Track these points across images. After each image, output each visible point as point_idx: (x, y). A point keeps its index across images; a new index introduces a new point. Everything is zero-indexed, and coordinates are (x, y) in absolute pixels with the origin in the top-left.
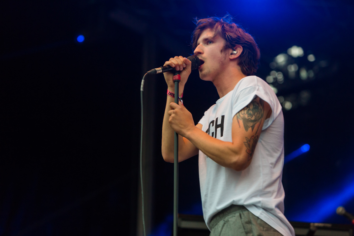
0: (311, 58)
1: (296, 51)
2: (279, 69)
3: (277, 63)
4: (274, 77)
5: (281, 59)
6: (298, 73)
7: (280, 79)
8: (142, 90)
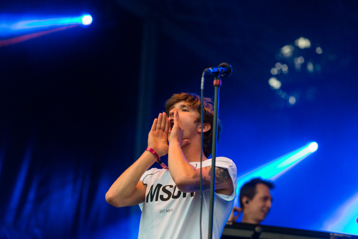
0: (319, 50)
1: (303, 43)
2: (284, 61)
3: (283, 55)
4: (279, 69)
5: (287, 50)
6: (304, 66)
7: (285, 72)
8: (202, 88)
